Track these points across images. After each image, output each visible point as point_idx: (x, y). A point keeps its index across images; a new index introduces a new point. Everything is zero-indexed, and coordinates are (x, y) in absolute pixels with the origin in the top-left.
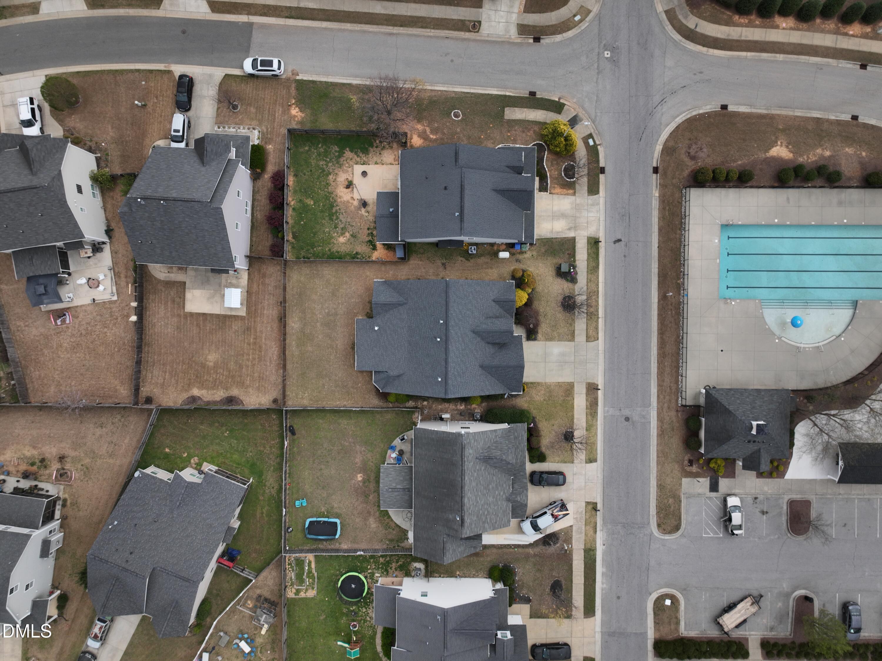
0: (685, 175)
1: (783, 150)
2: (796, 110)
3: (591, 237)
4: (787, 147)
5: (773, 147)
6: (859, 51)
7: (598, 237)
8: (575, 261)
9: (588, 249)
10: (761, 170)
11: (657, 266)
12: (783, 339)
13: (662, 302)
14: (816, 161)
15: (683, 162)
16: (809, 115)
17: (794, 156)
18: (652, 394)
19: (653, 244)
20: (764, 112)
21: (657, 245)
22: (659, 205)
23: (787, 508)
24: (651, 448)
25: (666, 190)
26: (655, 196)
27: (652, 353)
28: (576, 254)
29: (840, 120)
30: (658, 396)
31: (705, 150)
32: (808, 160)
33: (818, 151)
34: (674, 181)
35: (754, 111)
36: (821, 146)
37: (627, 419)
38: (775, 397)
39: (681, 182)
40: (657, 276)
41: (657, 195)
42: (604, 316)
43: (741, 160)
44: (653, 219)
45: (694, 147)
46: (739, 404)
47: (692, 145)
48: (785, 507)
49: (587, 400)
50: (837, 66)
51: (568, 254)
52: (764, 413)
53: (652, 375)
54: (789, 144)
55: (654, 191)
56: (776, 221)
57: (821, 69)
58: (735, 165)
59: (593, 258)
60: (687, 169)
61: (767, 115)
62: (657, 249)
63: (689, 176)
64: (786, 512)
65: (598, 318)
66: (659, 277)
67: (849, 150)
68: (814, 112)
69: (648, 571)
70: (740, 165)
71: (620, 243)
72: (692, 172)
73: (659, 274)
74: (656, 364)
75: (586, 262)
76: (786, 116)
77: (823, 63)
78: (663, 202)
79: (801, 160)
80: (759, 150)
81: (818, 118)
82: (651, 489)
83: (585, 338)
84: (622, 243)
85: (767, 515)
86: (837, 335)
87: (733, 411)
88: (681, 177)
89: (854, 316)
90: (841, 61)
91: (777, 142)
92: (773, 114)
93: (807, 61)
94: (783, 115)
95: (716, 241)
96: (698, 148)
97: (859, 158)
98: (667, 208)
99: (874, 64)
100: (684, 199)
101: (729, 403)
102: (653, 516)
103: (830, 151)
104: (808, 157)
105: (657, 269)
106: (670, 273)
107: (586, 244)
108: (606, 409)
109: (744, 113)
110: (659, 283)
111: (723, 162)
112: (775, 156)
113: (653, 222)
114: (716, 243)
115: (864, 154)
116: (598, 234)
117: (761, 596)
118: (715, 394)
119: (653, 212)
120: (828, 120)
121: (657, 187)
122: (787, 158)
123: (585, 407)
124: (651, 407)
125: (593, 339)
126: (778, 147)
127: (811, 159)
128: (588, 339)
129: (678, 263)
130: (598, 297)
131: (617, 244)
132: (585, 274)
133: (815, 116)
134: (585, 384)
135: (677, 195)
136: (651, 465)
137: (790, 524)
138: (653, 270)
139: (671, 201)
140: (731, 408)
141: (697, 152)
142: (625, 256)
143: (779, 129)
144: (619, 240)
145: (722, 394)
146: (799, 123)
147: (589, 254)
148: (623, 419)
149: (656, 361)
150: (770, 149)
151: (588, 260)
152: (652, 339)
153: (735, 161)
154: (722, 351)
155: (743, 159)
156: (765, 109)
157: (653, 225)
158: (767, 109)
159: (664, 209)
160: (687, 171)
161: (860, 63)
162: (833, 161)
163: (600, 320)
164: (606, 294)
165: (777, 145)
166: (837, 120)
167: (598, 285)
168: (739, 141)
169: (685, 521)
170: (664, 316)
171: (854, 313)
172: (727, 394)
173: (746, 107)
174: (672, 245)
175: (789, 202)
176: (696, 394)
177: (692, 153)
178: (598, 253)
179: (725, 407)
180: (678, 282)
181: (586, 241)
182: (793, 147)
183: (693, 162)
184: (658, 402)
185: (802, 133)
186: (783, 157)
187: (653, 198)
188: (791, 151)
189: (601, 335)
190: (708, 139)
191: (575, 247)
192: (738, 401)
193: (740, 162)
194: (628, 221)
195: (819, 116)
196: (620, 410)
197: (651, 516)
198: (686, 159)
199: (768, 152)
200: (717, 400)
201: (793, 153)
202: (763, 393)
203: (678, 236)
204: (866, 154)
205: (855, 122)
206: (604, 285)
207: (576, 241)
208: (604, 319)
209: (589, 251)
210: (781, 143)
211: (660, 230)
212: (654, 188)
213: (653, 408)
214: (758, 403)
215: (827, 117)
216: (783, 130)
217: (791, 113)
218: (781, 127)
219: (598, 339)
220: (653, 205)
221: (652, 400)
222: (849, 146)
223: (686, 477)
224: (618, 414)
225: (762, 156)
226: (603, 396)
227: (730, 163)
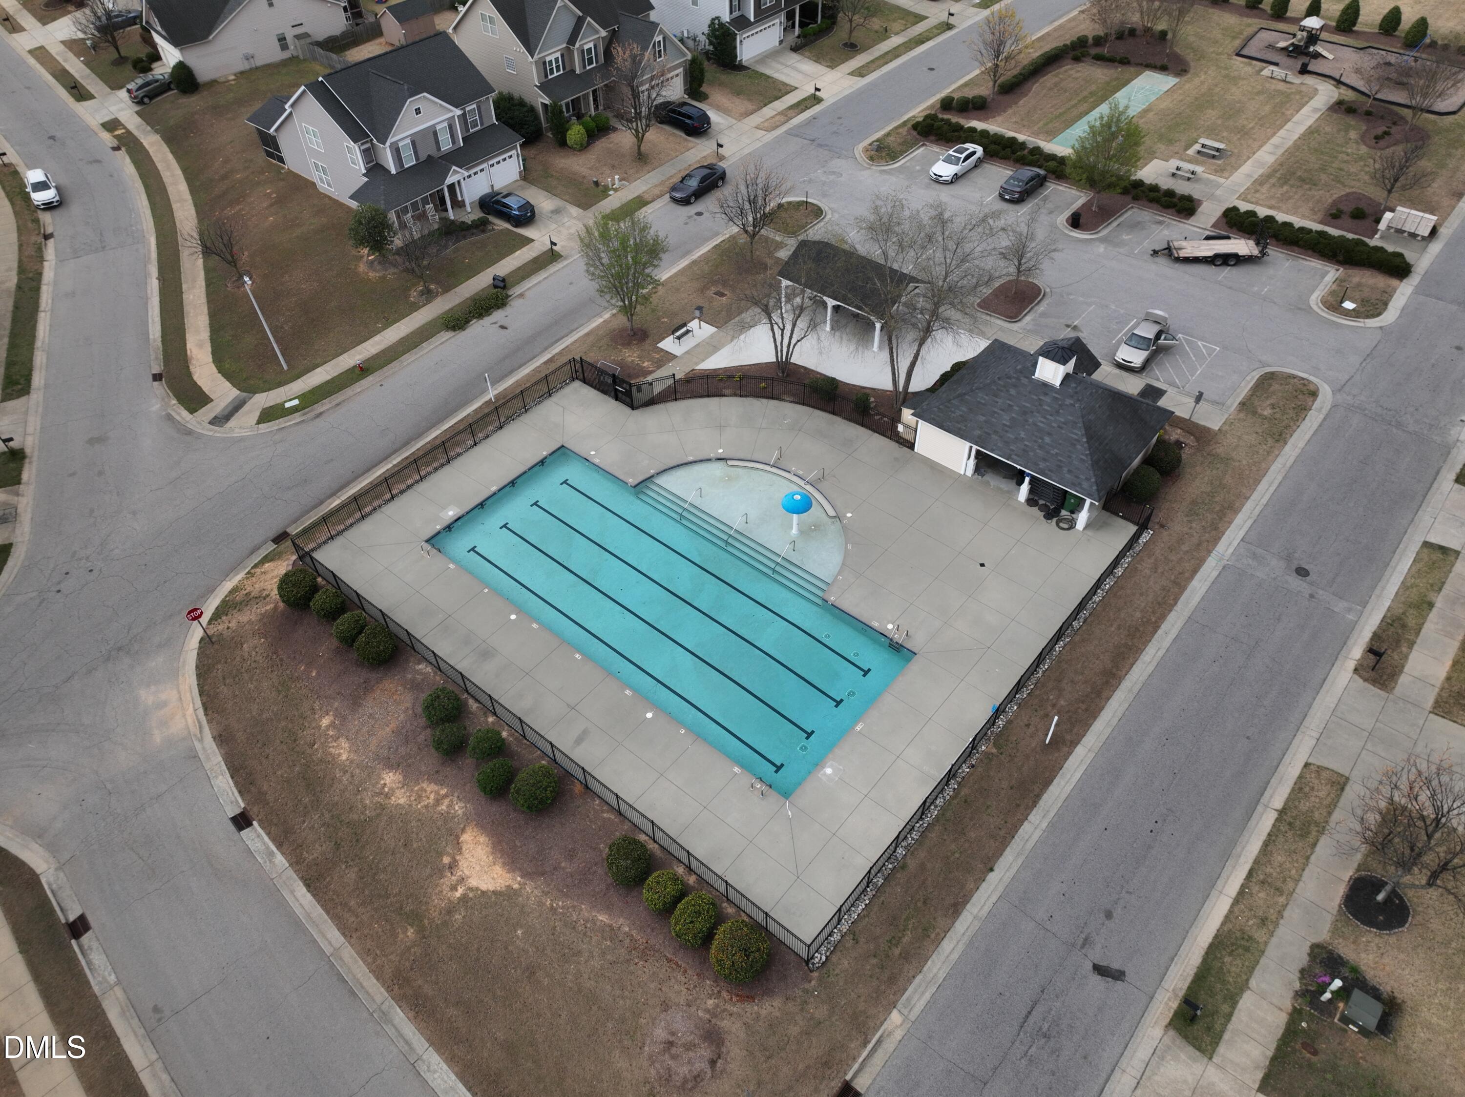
0: (777, 1002)
1: (470, 867)
2: (328, 950)
3: (1199, 1049)
4: (453, 866)
5: (483, 893)
6: (37, 976)
7: (1172, 1033)
8: (1296, 1015)
9: (1229, 1016)
10: (571, 855)
11: (1026, 827)
12: (832, 513)
13: (1068, 737)
14: (430, 780)
15: (751, 1053)
16: (318, 911)
17: (463, 830)
18: (1208, 583)
19: (1001, 889)
20: (399, 1016)
21: (992, 877)
22: (910, 981)
23: (1026, 315)
24: (1264, 501)
25: (862, 1006)
26: (906, 1018)
27: (1161, 653)
28: (1280, 1032)
29: (273, 840)
30: (1195, 571)
31: (660, 1033)
32: (446, 796)
33: (402, 801)
34: (820, 1012)
35: (419, 1043)
36: (383, 807)
37: (1302, 572)
38: (958, 413)
39: (806, 991)
40: (1042, 803)
41: (895, 1017)
42: (1260, 808)
43: (594, 922)
44: (955, 956)
45: (683, 1070)
46: (1049, 434)
47: (685, 1081)
48: (1028, 318)
49: (1406, 657)
50: (119, 982)
51: (1315, 1053)
52: (1013, 392)
53: (1187, 613)
54: (440, 872)
55: (898, 1034)
56: (649, 715)
57: (156, 1009)
58: (621, 921)
59: (1224, 982)
60: (758, 1017)
61: (399, 999)
62: (996, 868)
63: (768, 993)
64: (1031, 313)
65: (1282, 812)
66: (1038, 797)
67: (343, 751)
68: (298, 911)
69: (1371, 353)
70: (608, 908)
71: (1103, 963)
72: (751, 998)
73: (1035, 803)
74: (1164, 627)
75: (1253, 983)
76: (365, 953)
77: (135, 1022)
78: (892, 980)
79: (459, 808)
80: (522, 912)
81: (308, 886)
82: (1301, 444)
83: (1348, 789)
84: (1097, 955)
85: (1069, 323)
86: (721, 463)
87: (1080, 425)
88: (791, 1006)
89: (665, 470)
90: (96, 989)
91: (464, 898)
92: (389, 989)
93: (159, 1065)
94: (368, 965)
95: (829, 771)
96: (674, 1057)
97: (344, 718)
98: (897, 951)
99: (53, 911)
100: (836, 937)
101: (1073, 445)
102: (1319, 410)
103: (380, 778)
104: (438, 802)
105: (1031, 817)
106: (1005, 784)
107: (1226, 1036)
108: (1351, 617)
109: (451, 1060)
110: (1048, 783)
111: (644, 957)
112: (504, 864)
113: (961, 947)
114: (831, 767)
115: (325, 722)
116: (1167, 1040)
117: (1155, 253)
118: (1087, 479)
119: (942, 975)
120: (296, 862)
121: (879, 1042)
122: (483, 839)
123: (1416, 647)
124: (1225, 562)
125: (1324, 774)
126: (473, 882)
127: (437, 793)
128: (1340, 783)
129: (964, 792)
130: (1256, 862)
131: (1115, 965)
132: (1272, 952)
133: (309, 896)
134: (1398, 690)
135: (844, 963)
136: (1280, 478)
137: (1037, 298)
138: (1044, 825)
139: (874, 961)
140: (1078, 433)
141: (689, 1047)
142: (1109, 915)
143: (421, 930)
144: (1100, 970)
145: (1069, 471)
146: (361, 910)
147: (1233, 999)
148: (1313, 577)
149: (1160, 632)
150: (494, 892)
151: (1244, 986)
152: (1143, 679)
153: (612, 932)
154: (982, 565)
155: (586, 921)
156: (389, 1021)
157: (966, 939)
158: (386, 1016)
159: (906, 957)
160: (764, 1012)
161: (73, 942)
162: (402, 750)
163: (1278, 802)
164: (1226, 855)
165: (471, 889)
166: (279, 846)
167: (1241, 893)
168: (546, 981)
169: (1248, 378)
170: (1083, 707)
171: (659, 473)
172: (1060, 467)
173: (428, 1076)
174: (953, 847)
175: (585, 732)
176: (1098, 529)
177: (705, 1052)
178: (1194, 982)
179: (1088, 442)
180: (994, 751)
181: (1222, 1049)
182: (440, 855)
183: (725, 1024)
184: (1201, 562)
185: (382, 876)
186: (489, 849)
187: (913, 1017)
188: (458, 846)
189: (1291, 770)
190: (621, 1063)
191: (1274, 1059)
192: (1047, 440)
193: (603, 918)
194: (1040, 1009)
195: (301, 890)
196: (1312, 596)
197: (1325, 411)
198: (735, 1051)
199: (509, 887)
200: (1092, 465)
201: (457, 837)
202: (977, 432)
203: (922, 854)
204: (321, 717)
205: (254, 811)
206: (1220, 883)
207: (1260, 1075)
208: (1264, 800)
209: (1225, 1008)
210: (454, 888)
211: (956, 909)
212: (889, 1045)
213: (1221, 559)
214: (1006, 419)
215: (291, 873)
216: (415, 918)
217: (349, 954)
218: (411, 932)
219: (1307, 765)
220: (928, 996)
221: (1215, 574)
222: (330, 761)
223: (1207, 430)
224: (1321, 592)
225: (532, 890)
226: (1350, 642)
227: (627, 935)
